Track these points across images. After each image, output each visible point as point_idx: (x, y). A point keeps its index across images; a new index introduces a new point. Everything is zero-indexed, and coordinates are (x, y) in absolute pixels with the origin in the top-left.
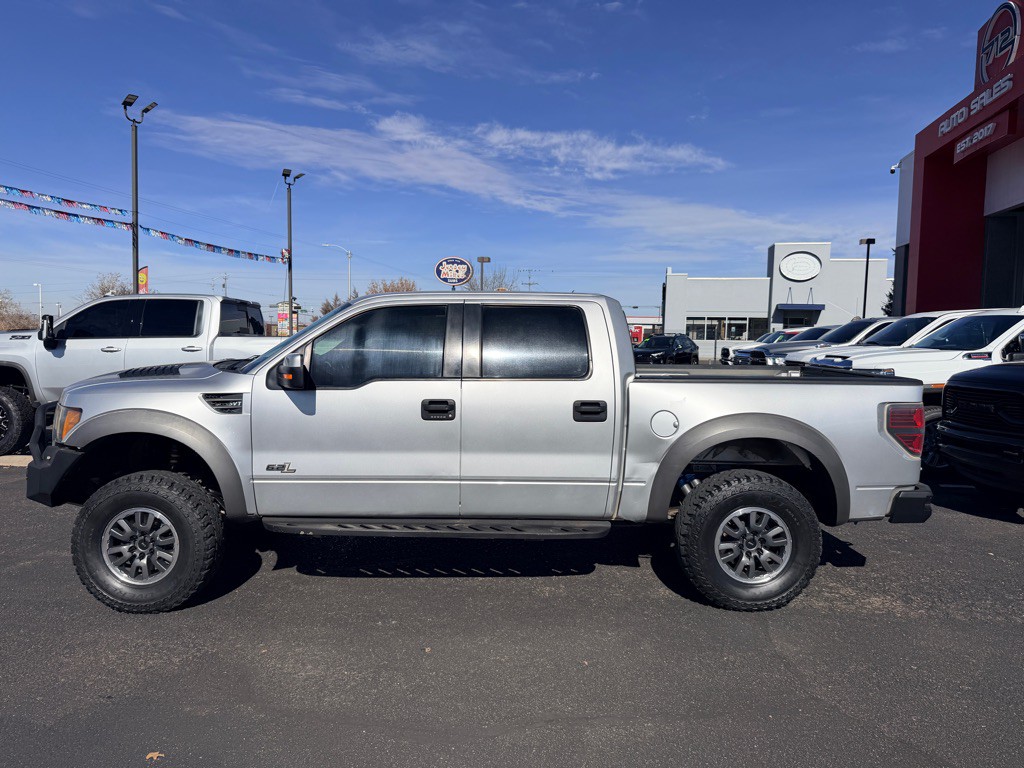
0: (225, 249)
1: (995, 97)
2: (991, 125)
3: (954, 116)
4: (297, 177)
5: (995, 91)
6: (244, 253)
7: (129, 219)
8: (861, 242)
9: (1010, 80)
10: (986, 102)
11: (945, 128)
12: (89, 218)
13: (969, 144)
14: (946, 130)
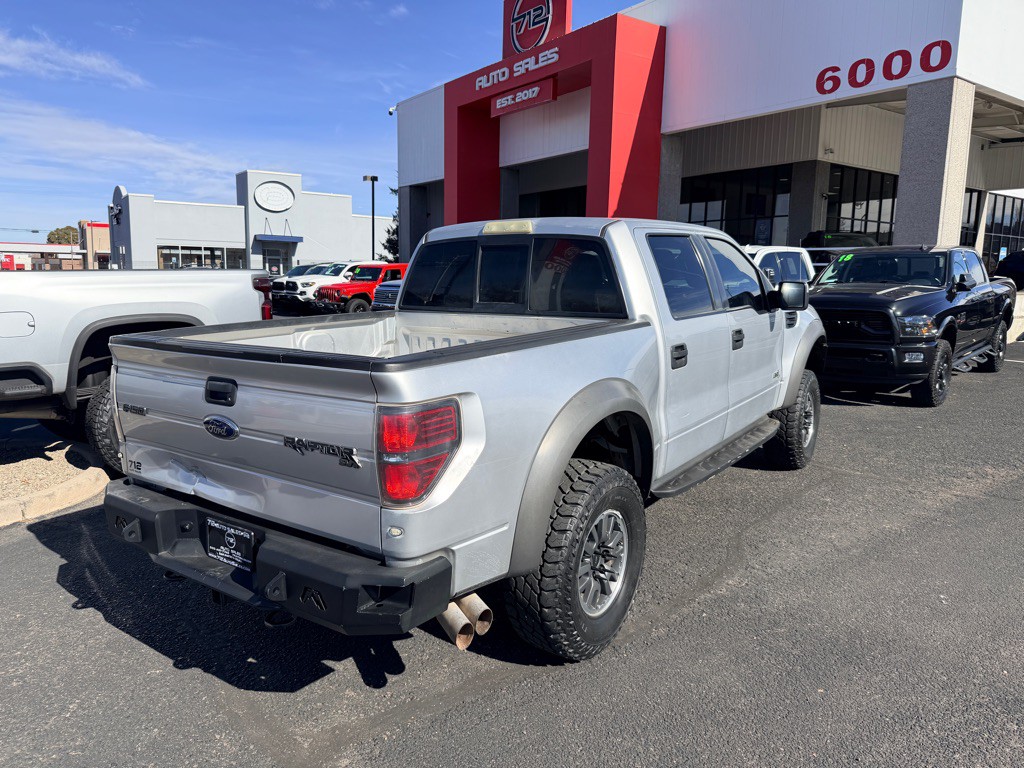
1: (541, 64)
2: (536, 89)
3: (495, 73)
5: (541, 60)
8: (365, 178)
9: (556, 52)
10: (532, 66)
11: (483, 83)
13: (510, 102)
14: (485, 85)
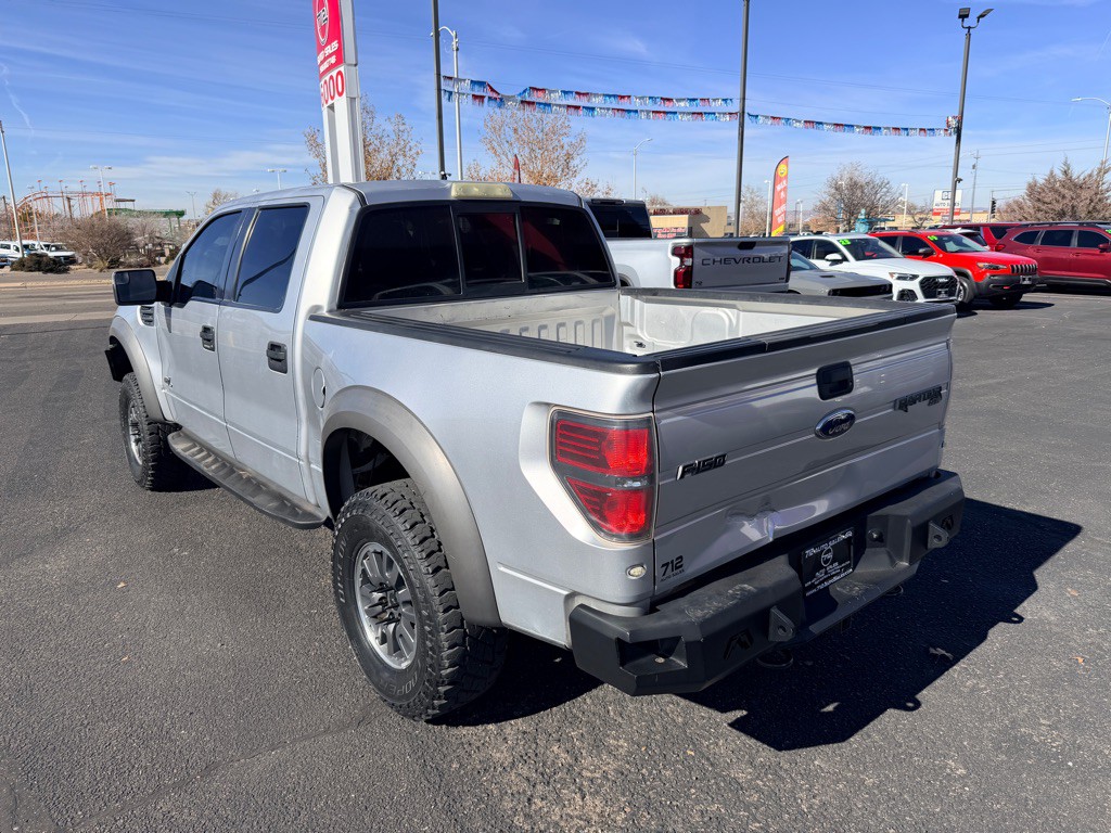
0: (858, 127)
4: (982, 16)
6: (888, 128)
7: (736, 107)
12: (689, 114)
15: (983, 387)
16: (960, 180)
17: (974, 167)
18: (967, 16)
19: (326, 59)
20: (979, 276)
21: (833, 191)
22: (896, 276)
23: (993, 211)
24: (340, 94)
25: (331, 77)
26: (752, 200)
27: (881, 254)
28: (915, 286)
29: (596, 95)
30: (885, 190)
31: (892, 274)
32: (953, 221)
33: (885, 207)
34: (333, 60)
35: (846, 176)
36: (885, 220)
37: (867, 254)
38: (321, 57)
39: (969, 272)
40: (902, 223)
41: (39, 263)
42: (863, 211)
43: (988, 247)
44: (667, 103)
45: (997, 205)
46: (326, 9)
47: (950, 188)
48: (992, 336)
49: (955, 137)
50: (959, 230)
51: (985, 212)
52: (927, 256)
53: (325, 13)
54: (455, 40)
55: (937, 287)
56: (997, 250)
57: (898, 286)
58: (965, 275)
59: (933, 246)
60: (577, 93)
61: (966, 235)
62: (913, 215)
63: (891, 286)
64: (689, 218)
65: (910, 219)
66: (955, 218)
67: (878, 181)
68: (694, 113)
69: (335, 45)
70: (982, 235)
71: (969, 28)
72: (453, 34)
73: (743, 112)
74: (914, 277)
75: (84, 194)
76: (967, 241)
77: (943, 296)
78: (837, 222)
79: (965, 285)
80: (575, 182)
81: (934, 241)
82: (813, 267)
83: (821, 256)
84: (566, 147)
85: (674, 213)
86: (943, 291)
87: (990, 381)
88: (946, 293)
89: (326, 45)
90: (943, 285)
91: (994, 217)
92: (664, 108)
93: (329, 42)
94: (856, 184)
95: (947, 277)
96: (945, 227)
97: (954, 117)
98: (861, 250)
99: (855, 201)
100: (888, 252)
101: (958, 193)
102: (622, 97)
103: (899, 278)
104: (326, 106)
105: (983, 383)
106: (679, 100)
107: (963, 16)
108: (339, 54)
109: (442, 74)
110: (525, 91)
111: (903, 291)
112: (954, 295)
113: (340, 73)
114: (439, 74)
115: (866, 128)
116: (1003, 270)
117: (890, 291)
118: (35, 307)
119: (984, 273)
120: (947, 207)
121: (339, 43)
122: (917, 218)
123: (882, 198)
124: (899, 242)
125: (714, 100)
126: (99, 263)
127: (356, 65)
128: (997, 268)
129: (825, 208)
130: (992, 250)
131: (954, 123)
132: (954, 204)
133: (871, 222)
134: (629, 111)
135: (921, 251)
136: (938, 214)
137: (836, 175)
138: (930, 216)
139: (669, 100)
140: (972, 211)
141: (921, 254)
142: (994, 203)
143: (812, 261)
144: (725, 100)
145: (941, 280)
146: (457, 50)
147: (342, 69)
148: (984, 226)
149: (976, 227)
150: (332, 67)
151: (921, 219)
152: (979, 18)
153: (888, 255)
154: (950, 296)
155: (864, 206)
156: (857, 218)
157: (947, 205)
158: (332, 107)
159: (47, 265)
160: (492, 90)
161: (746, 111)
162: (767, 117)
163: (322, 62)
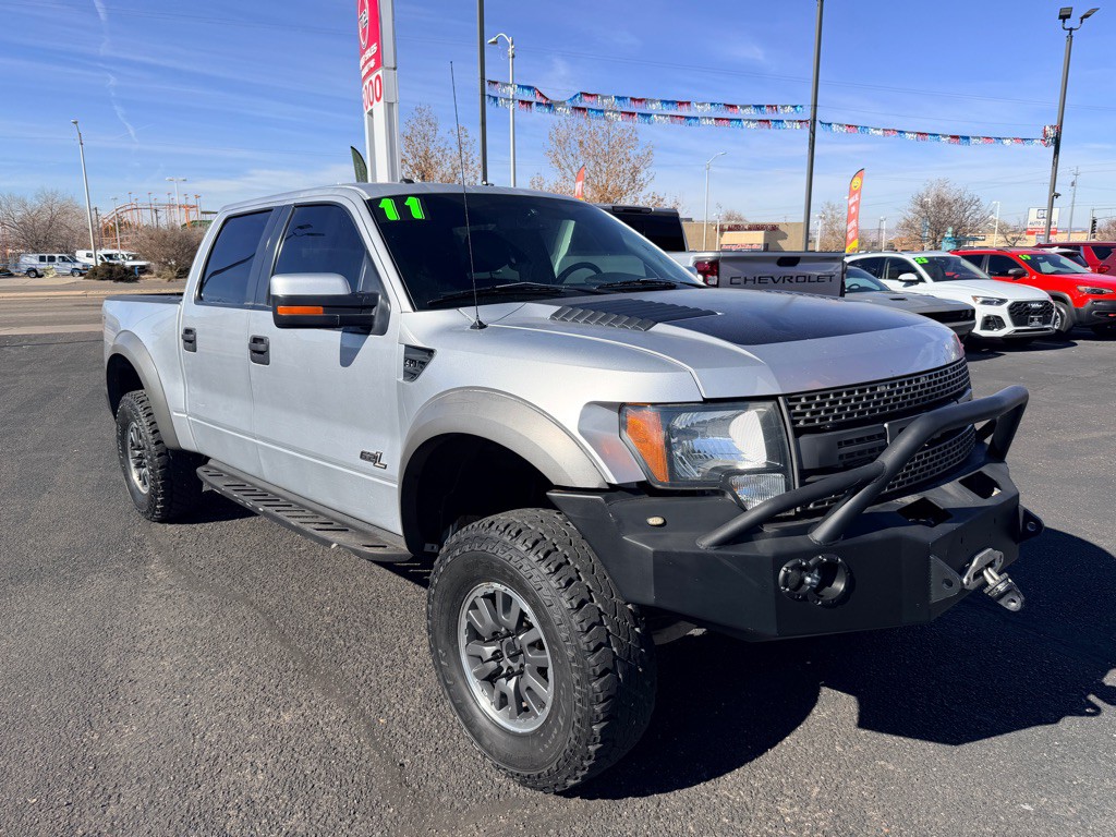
0: (944, 136)
4: (1086, 16)
6: (977, 137)
15: (1086, 442)
16: (1057, 195)
17: (1073, 184)
18: (1069, 17)
19: (366, 63)
20: (1080, 301)
21: (918, 208)
22: (981, 300)
23: (1093, 231)
24: (378, 99)
25: (371, 82)
26: (833, 216)
27: (966, 275)
28: (1002, 311)
29: (653, 101)
30: (974, 207)
31: (975, 298)
32: (1048, 241)
33: (973, 225)
34: (372, 63)
35: (933, 194)
36: (975, 239)
37: (948, 274)
38: (362, 62)
39: (1068, 296)
40: (993, 242)
41: (111, 272)
42: (950, 230)
43: (1089, 269)
44: (730, 110)
45: (1097, 224)
46: (367, 11)
47: (1046, 205)
48: (1094, 373)
49: (1053, 148)
50: (1055, 250)
51: (1084, 232)
52: (1018, 278)
53: (365, 16)
54: (511, 47)
55: (1029, 314)
56: (1099, 272)
57: (982, 312)
58: (1063, 300)
59: (1025, 267)
60: (632, 99)
61: (1065, 254)
62: (1005, 235)
63: (973, 311)
64: (765, 235)
65: (1002, 238)
66: (1051, 237)
67: (966, 198)
68: (760, 121)
69: (374, 47)
70: (1083, 255)
71: (1071, 30)
72: (510, 41)
73: (815, 120)
74: (1002, 301)
75: (172, 206)
76: (1065, 261)
77: (1036, 324)
78: (922, 241)
79: (1063, 311)
80: (641, 195)
81: (1027, 261)
82: (883, 288)
83: (894, 276)
84: (632, 159)
85: (750, 229)
86: (1036, 317)
87: (1095, 434)
88: (1039, 320)
89: (367, 48)
90: (1036, 312)
91: (1094, 237)
92: (727, 116)
93: (369, 46)
94: (943, 201)
95: (1041, 302)
96: (1040, 246)
97: (1052, 127)
98: (940, 270)
99: (941, 217)
100: (972, 273)
101: (1056, 211)
102: (681, 103)
103: (984, 302)
104: (366, 112)
105: (1085, 436)
106: (744, 107)
107: (1064, 17)
108: (378, 57)
109: (487, 78)
110: (575, 96)
111: (989, 317)
112: (1049, 323)
113: (378, 77)
114: (483, 78)
115: (953, 137)
116: (1109, 295)
117: (972, 317)
118: (84, 316)
119: (1086, 298)
120: (1042, 226)
121: (378, 46)
122: (1009, 238)
123: (971, 216)
124: (986, 261)
125: (783, 107)
126: (168, 273)
127: (395, 69)
128: (1101, 293)
129: (909, 226)
130: (1094, 271)
131: (1051, 133)
132: (1051, 223)
133: (958, 240)
134: (688, 118)
135: (1011, 271)
136: (1033, 233)
137: (923, 191)
138: (1024, 235)
139: (732, 106)
140: (1070, 231)
141: (1010, 275)
142: (1094, 222)
143: (883, 281)
144: (795, 107)
145: (1034, 306)
146: (513, 57)
147: (380, 72)
148: (1085, 245)
149: (1076, 246)
150: (372, 71)
151: (1013, 239)
152: (1082, 18)
153: (970, 276)
154: (1044, 324)
155: (951, 224)
156: (943, 237)
157: (1043, 224)
158: (371, 113)
159: (118, 274)
160: (541, 95)
161: (817, 119)
162: (841, 125)
163: (363, 67)
